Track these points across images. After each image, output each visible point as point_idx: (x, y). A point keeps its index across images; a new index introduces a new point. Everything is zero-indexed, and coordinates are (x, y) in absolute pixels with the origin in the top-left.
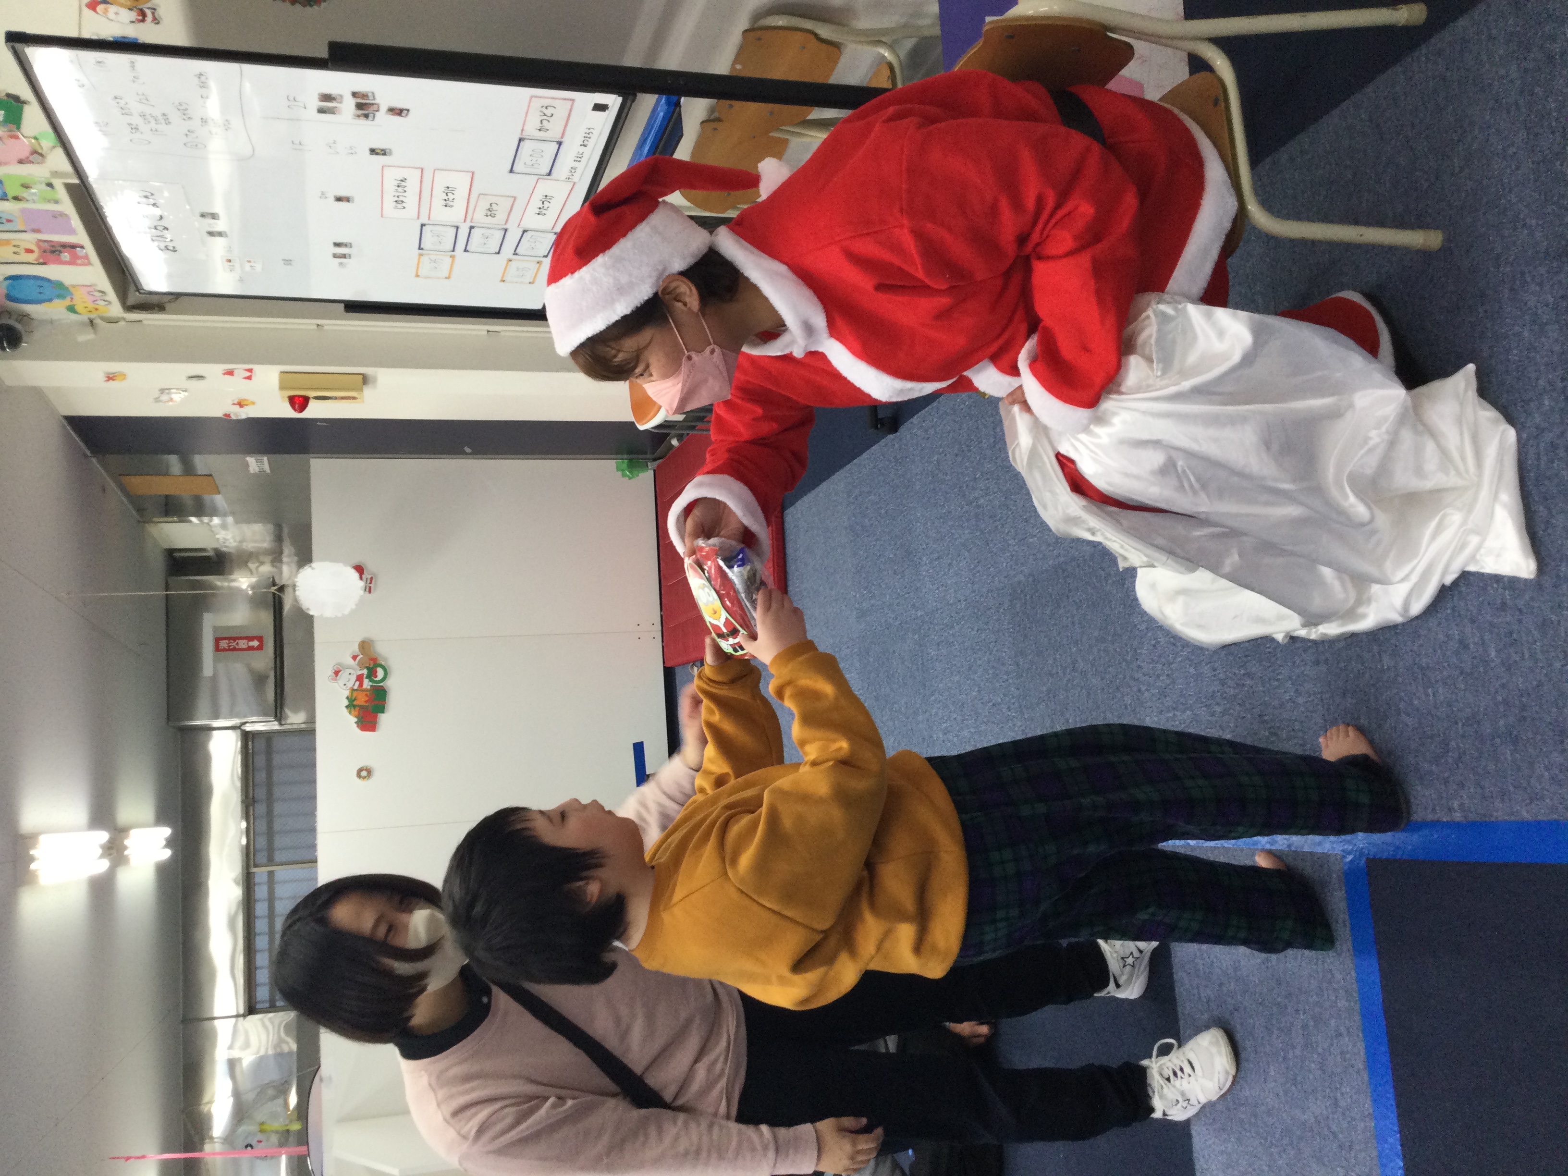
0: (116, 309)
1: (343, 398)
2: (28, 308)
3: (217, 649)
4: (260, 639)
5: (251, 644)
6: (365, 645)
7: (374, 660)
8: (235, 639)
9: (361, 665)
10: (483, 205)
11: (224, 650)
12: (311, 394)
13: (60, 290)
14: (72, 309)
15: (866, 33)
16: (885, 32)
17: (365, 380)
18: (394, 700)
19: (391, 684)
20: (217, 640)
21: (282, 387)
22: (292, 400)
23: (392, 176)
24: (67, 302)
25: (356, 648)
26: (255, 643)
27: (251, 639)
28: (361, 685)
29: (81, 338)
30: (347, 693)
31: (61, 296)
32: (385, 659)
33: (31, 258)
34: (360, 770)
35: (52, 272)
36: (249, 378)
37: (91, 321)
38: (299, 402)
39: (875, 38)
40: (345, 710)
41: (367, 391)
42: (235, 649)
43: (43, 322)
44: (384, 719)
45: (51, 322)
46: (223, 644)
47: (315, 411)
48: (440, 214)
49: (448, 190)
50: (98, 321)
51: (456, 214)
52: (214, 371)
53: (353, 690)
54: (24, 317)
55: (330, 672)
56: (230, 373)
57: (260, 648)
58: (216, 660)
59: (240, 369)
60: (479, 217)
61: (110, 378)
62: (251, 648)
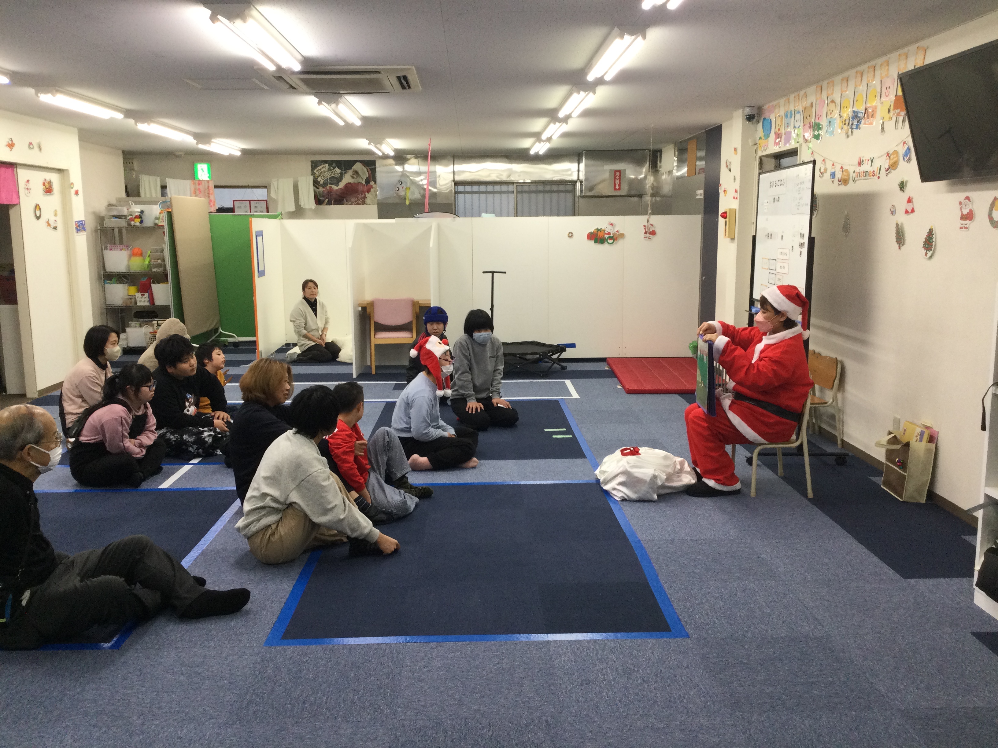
0: (760, 153)
1: (726, 231)
2: (761, 123)
3: (616, 171)
4: (619, 189)
5: (617, 185)
6: (622, 236)
7: (616, 239)
8: (620, 179)
9: (614, 234)
10: (781, 277)
11: (615, 174)
12: (727, 220)
13: (767, 136)
14: (760, 138)
15: (836, 397)
16: (837, 402)
17: (733, 239)
18: (599, 247)
19: (606, 245)
20: (619, 171)
21: (730, 210)
22: (725, 213)
23: (787, 251)
24: (763, 137)
25: (621, 232)
26: (617, 187)
27: (619, 185)
28: (606, 234)
29: (750, 141)
30: (603, 228)
31: (764, 136)
32: (616, 244)
33: (777, 130)
34: (572, 233)
35: (772, 135)
36: (734, 198)
37: (756, 144)
38: (724, 215)
39: (835, 399)
40: (596, 228)
41: (728, 240)
42: (615, 178)
43: (756, 127)
44: (592, 242)
45: (756, 130)
46: (618, 174)
47: (721, 221)
48: (779, 265)
49: (784, 267)
50: (756, 146)
51: (778, 270)
52: (737, 185)
53: (604, 231)
54: (758, 122)
55: (612, 222)
56: (736, 191)
57: (615, 189)
58: (611, 171)
59: (737, 195)
60: (778, 276)
61: (735, 149)
62: (615, 185)
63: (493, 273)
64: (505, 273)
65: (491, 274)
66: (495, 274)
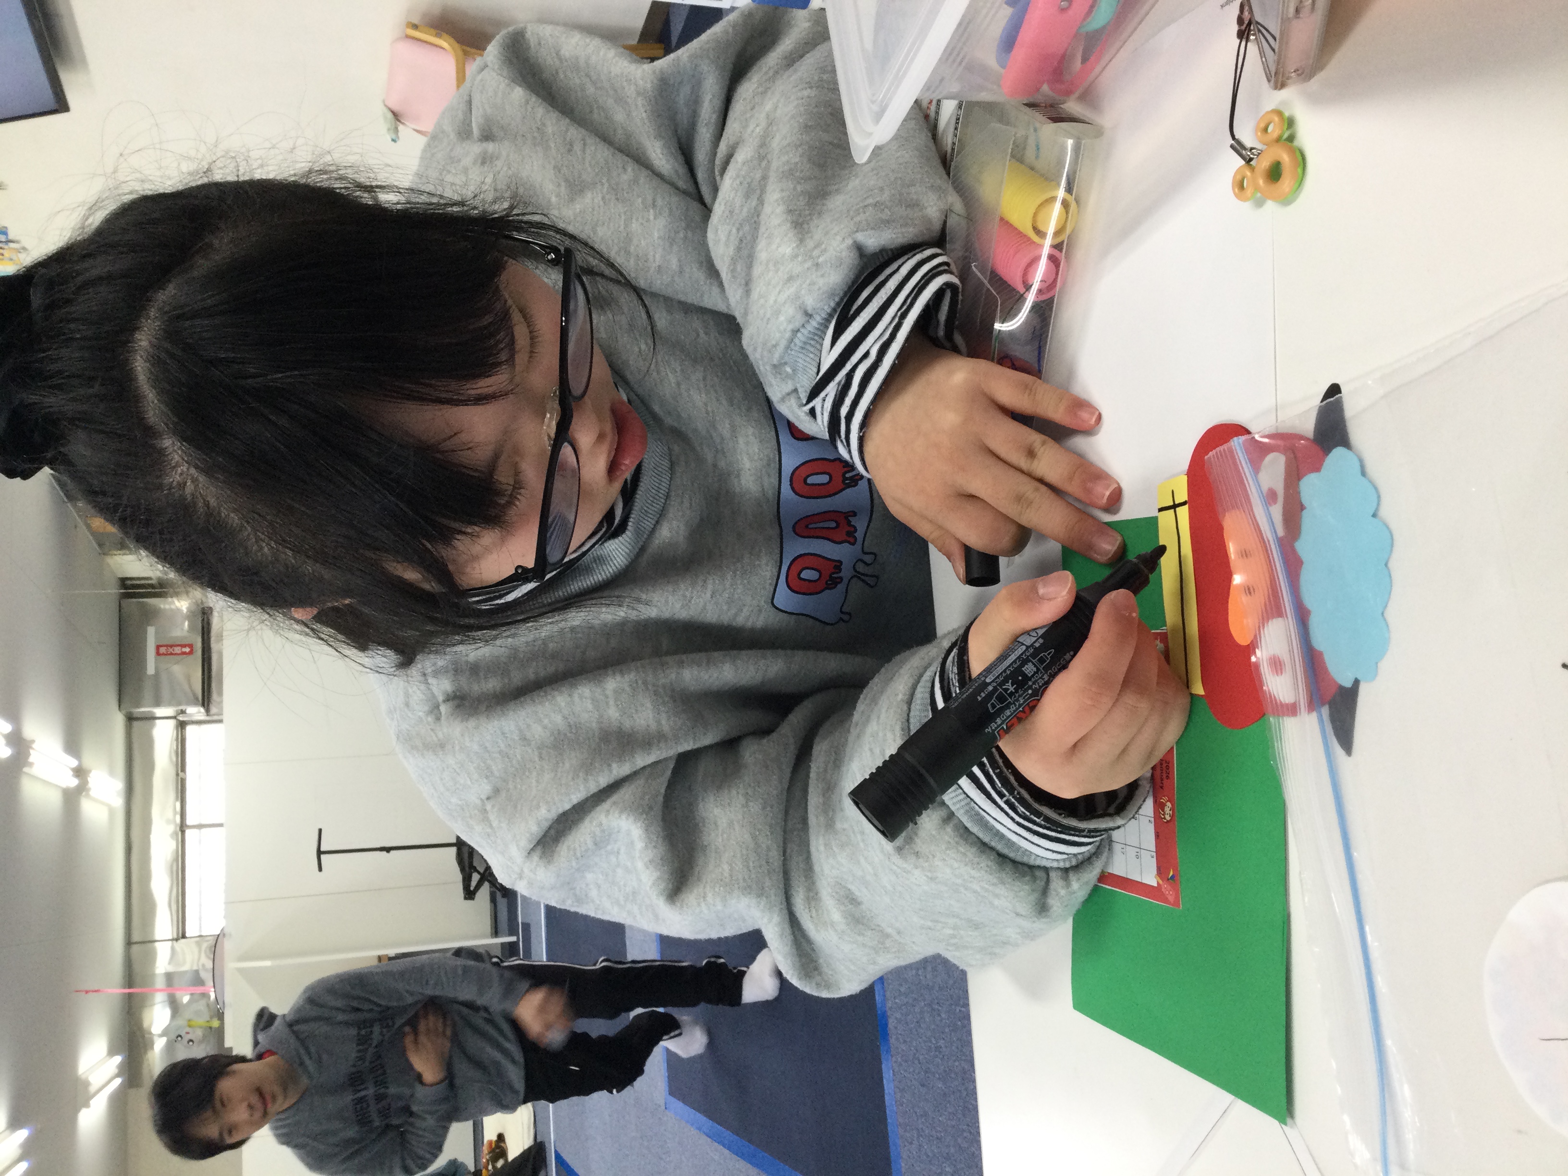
3: (158, 653)
4: (191, 646)
5: (184, 650)
8: (171, 646)
11: (163, 654)
20: (158, 647)
26: (187, 650)
27: (185, 646)
42: (171, 654)
57: (191, 653)
58: (157, 662)
62: (184, 653)
63: (320, 853)
64: (320, 831)
65: (323, 857)
66: (322, 849)
